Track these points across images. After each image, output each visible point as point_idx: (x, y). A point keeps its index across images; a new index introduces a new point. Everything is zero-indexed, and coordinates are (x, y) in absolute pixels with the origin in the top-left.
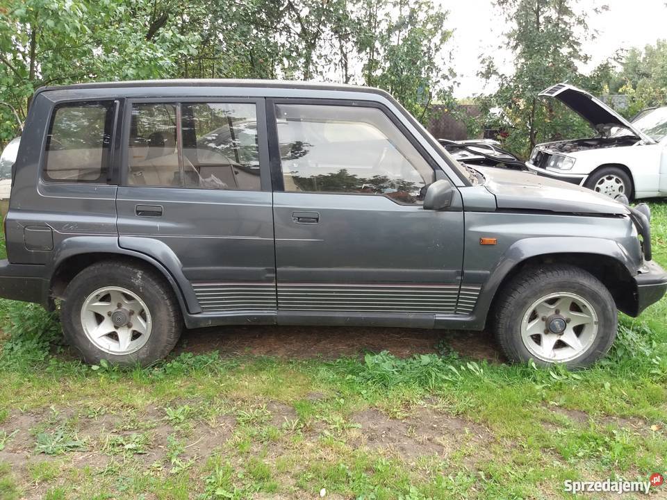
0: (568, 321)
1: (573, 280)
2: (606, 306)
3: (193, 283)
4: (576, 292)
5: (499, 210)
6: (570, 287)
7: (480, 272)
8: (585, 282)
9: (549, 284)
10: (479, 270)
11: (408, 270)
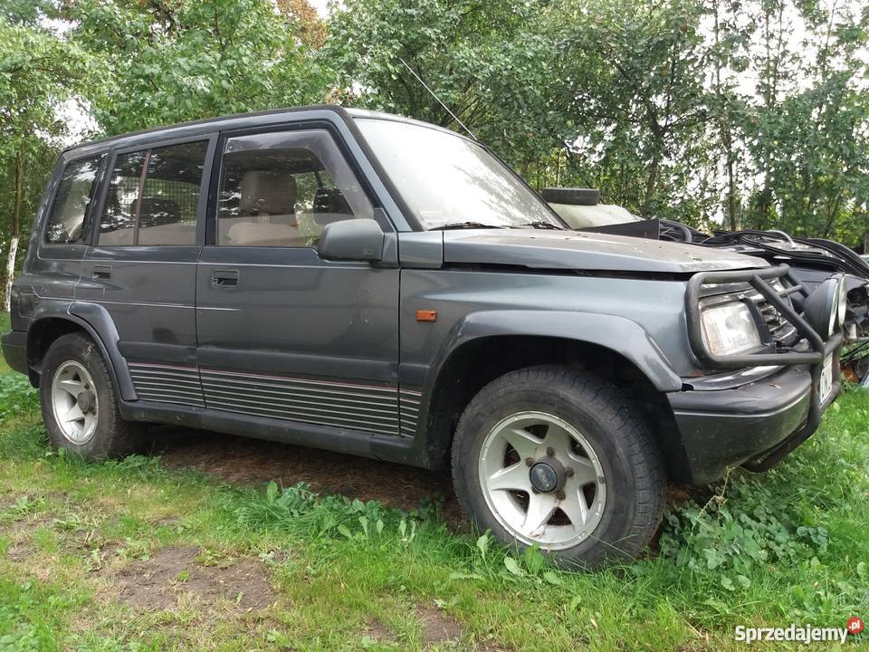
0: (569, 474)
1: (550, 389)
2: (613, 446)
3: (131, 362)
4: (557, 413)
5: (447, 266)
6: (544, 402)
7: (418, 365)
8: (569, 395)
9: (511, 393)
10: (418, 362)
11: (332, 358)
